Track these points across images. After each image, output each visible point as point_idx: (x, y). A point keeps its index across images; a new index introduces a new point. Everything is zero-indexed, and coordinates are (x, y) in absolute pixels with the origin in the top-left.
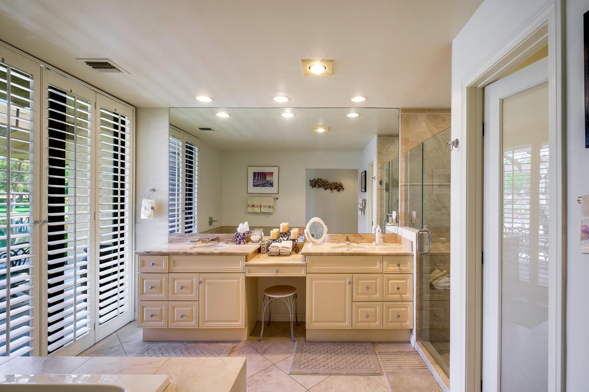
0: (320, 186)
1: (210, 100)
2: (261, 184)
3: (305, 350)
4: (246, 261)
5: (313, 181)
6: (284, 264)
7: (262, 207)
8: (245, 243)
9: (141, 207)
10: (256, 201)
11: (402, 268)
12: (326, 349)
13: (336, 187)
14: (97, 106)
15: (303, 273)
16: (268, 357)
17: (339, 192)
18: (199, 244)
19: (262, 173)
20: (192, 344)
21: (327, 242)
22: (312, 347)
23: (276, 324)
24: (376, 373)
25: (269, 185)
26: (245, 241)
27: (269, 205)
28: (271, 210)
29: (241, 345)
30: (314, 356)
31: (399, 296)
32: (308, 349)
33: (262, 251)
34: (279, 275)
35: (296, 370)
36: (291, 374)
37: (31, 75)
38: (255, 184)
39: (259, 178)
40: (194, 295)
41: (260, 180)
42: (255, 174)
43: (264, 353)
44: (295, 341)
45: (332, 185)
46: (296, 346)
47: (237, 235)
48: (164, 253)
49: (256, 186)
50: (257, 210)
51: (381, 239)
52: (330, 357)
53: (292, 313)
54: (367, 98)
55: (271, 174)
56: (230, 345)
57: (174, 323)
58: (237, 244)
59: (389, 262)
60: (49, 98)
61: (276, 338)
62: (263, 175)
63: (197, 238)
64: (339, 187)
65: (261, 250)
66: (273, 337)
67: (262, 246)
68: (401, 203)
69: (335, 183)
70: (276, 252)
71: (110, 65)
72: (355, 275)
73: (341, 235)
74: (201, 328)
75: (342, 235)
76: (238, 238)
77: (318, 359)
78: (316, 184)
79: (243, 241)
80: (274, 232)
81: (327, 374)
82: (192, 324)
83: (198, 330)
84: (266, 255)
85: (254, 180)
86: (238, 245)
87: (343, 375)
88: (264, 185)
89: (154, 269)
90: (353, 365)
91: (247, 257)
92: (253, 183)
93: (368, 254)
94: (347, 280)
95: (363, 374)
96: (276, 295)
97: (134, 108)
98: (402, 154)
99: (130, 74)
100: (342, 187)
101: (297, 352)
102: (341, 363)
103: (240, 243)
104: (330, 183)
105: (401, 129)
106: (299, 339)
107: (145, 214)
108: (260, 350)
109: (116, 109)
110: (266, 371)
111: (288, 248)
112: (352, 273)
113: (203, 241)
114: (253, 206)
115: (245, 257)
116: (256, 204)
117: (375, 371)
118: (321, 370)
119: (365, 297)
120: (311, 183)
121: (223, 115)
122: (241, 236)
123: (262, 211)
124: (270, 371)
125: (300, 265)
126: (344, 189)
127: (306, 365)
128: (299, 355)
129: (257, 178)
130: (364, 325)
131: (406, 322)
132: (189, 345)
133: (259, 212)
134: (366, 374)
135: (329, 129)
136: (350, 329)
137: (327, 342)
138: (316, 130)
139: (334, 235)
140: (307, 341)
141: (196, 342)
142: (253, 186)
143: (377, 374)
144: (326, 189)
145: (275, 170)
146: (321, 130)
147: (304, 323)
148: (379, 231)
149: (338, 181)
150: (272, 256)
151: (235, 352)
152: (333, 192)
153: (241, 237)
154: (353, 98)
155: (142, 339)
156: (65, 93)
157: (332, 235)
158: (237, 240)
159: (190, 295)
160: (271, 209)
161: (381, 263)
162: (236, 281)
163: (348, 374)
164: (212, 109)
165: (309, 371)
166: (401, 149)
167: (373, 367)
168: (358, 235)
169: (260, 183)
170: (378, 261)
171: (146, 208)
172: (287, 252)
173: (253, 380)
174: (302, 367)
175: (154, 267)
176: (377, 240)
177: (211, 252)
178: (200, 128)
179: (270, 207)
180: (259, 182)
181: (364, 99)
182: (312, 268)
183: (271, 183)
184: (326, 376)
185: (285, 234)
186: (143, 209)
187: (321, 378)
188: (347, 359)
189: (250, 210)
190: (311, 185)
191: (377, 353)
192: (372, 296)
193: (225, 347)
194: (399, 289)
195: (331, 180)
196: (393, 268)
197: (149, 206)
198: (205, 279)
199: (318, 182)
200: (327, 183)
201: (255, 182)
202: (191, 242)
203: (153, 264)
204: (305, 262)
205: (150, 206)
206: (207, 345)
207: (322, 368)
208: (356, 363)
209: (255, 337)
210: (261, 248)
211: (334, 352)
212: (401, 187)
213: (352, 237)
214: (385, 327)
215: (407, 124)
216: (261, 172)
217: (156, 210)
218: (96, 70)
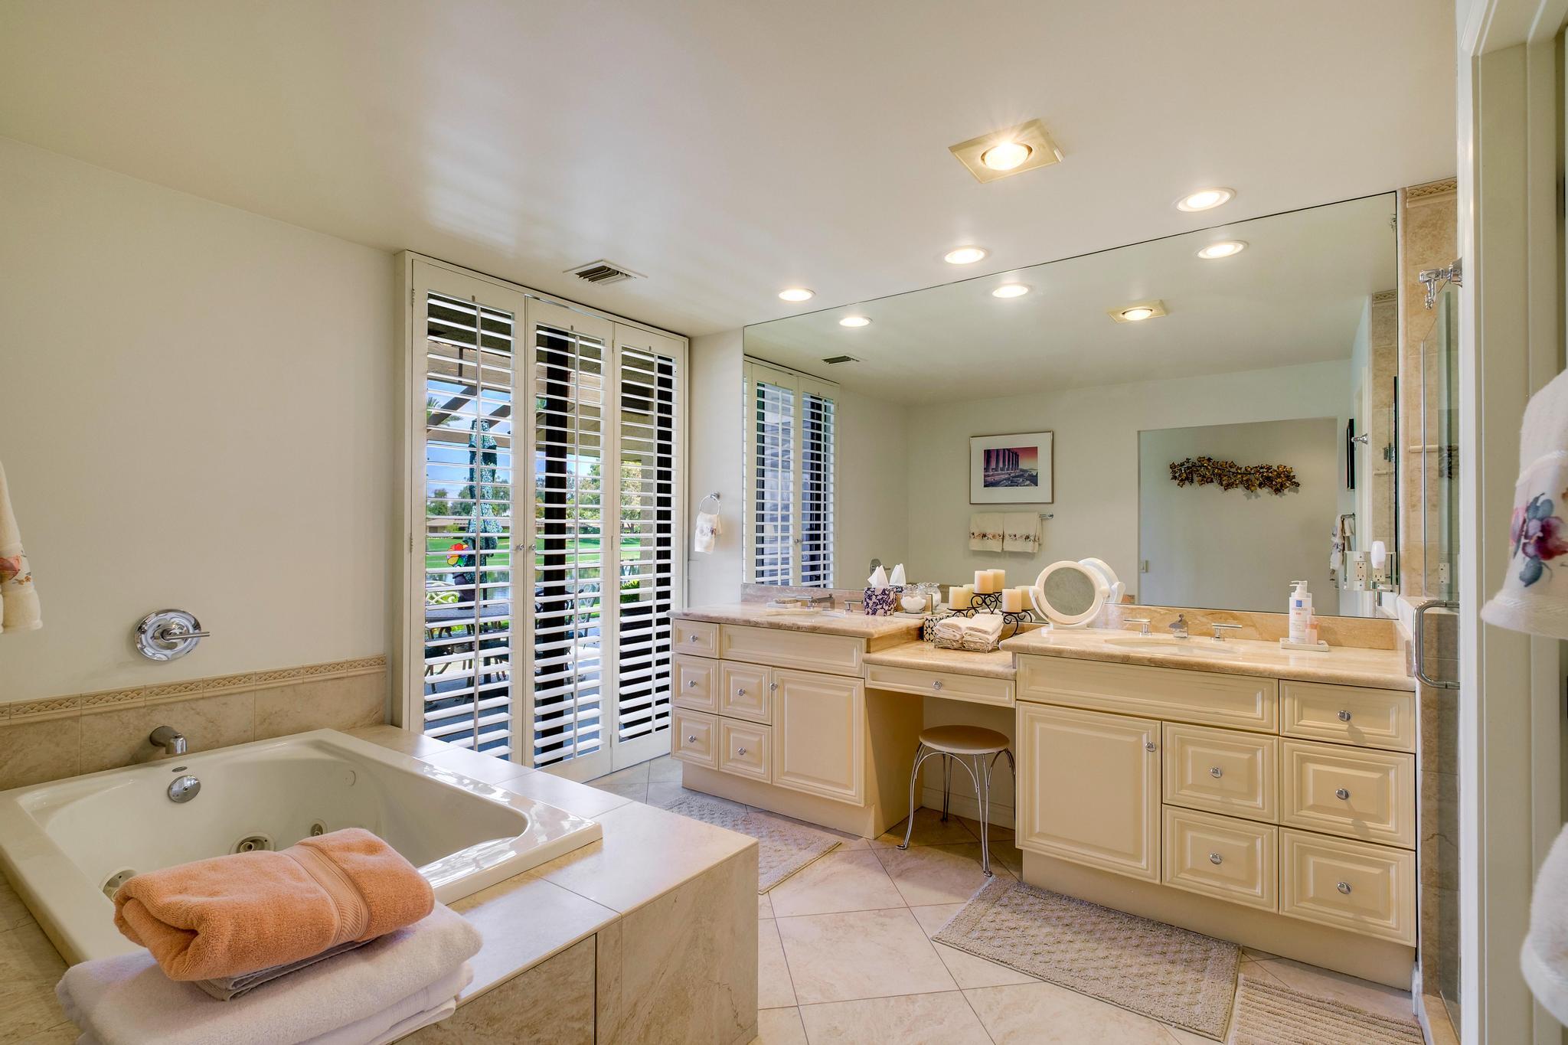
0: (1205, 480)
1: (807, 296)
2: (1008, 479)
3: (1005, 901)
4: (868, 652)
5: (1182, 465)
6: (957, 668)
7: (1007, 537)
8: (886, 612)
9: (696, 529)
10: (991, 524)
11: (1363, 729)
12: (1071, 917)
13: (1268, 478)
14: (615, 346)
15: (1007, 698)
16: (904, 886)
17: (1278, 496)
18: (796, 608)
19: (1007, 452)
20: (762, 816)
21: (1117, 627)
22: (1031, 900)
23: (963, 824)
24: (1201, 1028)
25: (1028, 482)
26: (887, 608)
27: (1025, 533)
28: (1029, 547)
29: (854, 844)
30: (1022, 924)
31: (1350, 821)
32: (1016, 902)
33: (927, 636)
34: (943, 694)
35: (955, 937)
36: (937, 939)
37: (513, 313)
38: (989, 479)
39: (1001, 465)
40: (761, 713)
41: (1002, 470)
42: (988, 454)
43: (899, 876)
44: (991, 873)
45: (1250, 474)
46: (986, 885)
47: (869, 592)
48: (712, 617)
49: (993, 486)
50: (994, 546)
51: (1308, 630)
52: (1069, 938)
53: (983, 801)
54: (1234, 192)
55: (1032, 451)
56: (833, 839)
57: (729, 764)
58: (868, 613)
59: (1304, 704)
60: (537, 346)
61: (945, 853)
62: (1012, 456)
63: (793, 595)
64: (1278, 480)
65: (925, 632)
66: (940, 849)
67: (927, 623)
68: (1407, 511)
69: (1262, 468)
70: (954, 641)
71: (609, 269)
72: (1169, 728)
73: (1163, 612)
74: (777, 785)
75: (1167, 610)
76: (871, 599)
77: (1032, 932)
78: (1191, 473)
79: (882, 608)
80: (959, 594)
81: (1035, 975)
82: (759, 773)
83: (771, 788)
84: (931, 646)
85: (986, 469)
86: (870, 617)
87: (1083, 992)
88: (1012, 482)
89: (697, 648)
90: (1131, 982)
91: (870, 642)
92: (985, 476)
93: (1219, 668)
94: (1145, 737)
95: (1150, 1016)
96: (946, 746)
97: (686, 340)
98: (1410, 346)
99: (646, 277)
100: (1289, 477)
101: (982, 898)
102: (1095, 964)
103: (874, 613)
104: (1243, 469)
105: (1406, 261)
106: (1006, 872)
107: (702, 542)
108: (893, 867)
109: (650, 348)
110: (882, 913)
111: (985, 632)
112: (1162, 720)
113: (804, 604)
114: (984, 536)
115: (864, 641)
116: (989, 531)
117: (1198, 1023)
118: (1023, 962)
119: (1211, 799)
120: (1175, 472)
121: (854, 322)
122: (876, 596)
123: (1006, 549)
124: (891, 918)
125: (997, 675)
126: (1298, 485)
127: (990, 934)
128: (981, 907)
129: (993, 465)
130: (1209, 885)
131: (1386, 916)
132: (754, 815)
133: (1000, 551)
134: (1161, 1020)
135: (1163, 306)
136: (1154, 885)
137: (1082, 902)
138: (1121, 316)
139: (1139, 608)
140: (1024, 884)
141: (770, 813)
142: (985, 486)
143: (1200, 1033)
144: (1228, 486)
145: (1042, 442)
146: (1138, 315)
147: (1012, 832)
148: (1299, 603)
149: (1275, 461)
150: (944, 650)
151: (836, 856)
152: (1257, 496)
153: (878, 597)
154: (1184, 198)
155: (680, 784)
156: (566, 334)
157: (1132, 609)
158: (868, 604)
159: (757, 711)
160: (1031, 543)
161: (1273, 703)
162: (846, 694)
163: (1100, 998)
164: (824, 312)
165: (986, 949)
166: (1406, 327)
167: (1197, 1009)
168: (1223, 615)
169: (1003, 477)
170: (1259, 695)
171: (702, 531)
172: (982, 643)
173: (843, 921)
174: (975, 935)
175: (696, 644)
176: (1292, 633)
177: (793, 624)
178: (825, 360)
179: (1027, 537)
180: (999, 475)
181: (1227, 196)
182: (1033, 688)
183: (1032, 476)
184: (1032, 979)
185: (988, 599)
186: (697, 532)
187: (1015, 977)
188: (1123, 961)
189: (976, 544)
190: (1175, 478)
191: (1241, 981)
192: (1234, 801)
193: (820, 839)
194: (1349, 799)
195: (1248, 459)
196: (1323, 723)
197: (707, 527)
198: (783, 681)
199: (1200, 467)
200: (1233, 470)
201: (988, 476)
202: (777, 602)
203: (694, 639)
204: (1014, 671)
205: (709, 527)
206: (788, 825)
207: (1028, 957)
208: (1144, 981)
209: (898, 838)
210: (925, 628)
211: (1090, 932)
212: (1407, 459)
213: (1204, 620)
214: (1287, 912)
215: (1434, 236)
216: (1004, 450)
217: (722, 535)
218: (596, 283)
